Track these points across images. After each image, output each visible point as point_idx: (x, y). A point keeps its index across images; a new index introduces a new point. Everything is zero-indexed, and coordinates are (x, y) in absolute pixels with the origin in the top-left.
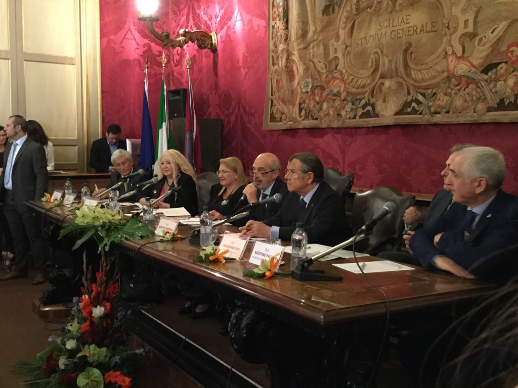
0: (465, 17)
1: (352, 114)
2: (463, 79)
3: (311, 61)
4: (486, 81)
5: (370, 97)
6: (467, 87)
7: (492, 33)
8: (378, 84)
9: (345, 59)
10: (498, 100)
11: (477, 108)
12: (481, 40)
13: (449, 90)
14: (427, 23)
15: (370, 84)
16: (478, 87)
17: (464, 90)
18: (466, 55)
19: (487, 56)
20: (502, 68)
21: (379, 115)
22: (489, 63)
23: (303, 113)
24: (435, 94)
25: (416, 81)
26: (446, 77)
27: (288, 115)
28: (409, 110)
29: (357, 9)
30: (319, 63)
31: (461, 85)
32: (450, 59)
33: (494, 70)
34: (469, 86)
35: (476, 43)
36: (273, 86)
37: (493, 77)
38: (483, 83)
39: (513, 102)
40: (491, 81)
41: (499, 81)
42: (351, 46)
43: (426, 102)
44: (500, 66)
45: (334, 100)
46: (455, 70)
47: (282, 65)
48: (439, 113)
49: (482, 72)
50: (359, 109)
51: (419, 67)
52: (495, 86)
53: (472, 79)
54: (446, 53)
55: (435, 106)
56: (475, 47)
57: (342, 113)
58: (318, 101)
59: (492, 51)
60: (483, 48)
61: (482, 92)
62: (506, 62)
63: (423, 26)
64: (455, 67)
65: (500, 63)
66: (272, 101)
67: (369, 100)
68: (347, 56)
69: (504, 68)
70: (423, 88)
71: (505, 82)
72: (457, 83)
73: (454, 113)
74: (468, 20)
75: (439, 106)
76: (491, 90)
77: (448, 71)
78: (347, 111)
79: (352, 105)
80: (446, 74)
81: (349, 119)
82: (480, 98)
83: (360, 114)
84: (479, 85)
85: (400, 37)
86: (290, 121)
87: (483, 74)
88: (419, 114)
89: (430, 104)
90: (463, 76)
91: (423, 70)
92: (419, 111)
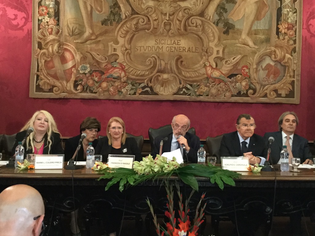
0: (217, 49)
1: (132, 92)
2: (217, 80)
3: (89, 53)
4: (231, 82)
5: (149, 83)
6: (220, 84)
7: (233, 59)
8: (155, 75)
9: (125, 57)
10: (238, 92)
11: (226, 95)
12: (227, 61)
13: (208, 84)
14: (192, 47)
15: (148, 75)
16: (226, 84)
17: (218, 85)
18: (218, 68)
19: (231, 70)
20: (239, 77)
21: (159, 94)
22: (232, 73)
23: (79, 88)
24: (199, 85)
25: (185, 77)
26: (206, 78)
27: (60, 88)
28: (182, 92)
29: (136, 28)
30: (97, 55)
31: (215, 82)
32: (208, 68)
33: (235, 77)
34: (221, 83)
35: (224, 62)
36: (40, 65)
37: (235, 80)
38: (228, 83)
39: (245, 93)
40: (233, 82)
41: (237, 83)
42: (130, 49)
43: (193, 89)
44: (237, 76)
45: (115, 82)
46: (211, 74)
47: (53, 50)
48: (202, 96)
49: (228, 77)
50: (138, 89)
51: (187, 70)
52: (235, 85)
53: (222, 80)
54: (205, 65)
55: (199, 92)
56: (223, 65)
57: (122, 91)
58: (97, 81)
59: (233, 68)
60: (228, 66)
61: (228, 87)
62: (241, 74)
63: (189, 48)
64: (211, 73)
65: (238, 74)
66: (38, 76)
67: (147, 84)
68: (126, 55)
69: (240, 77)
70: (191, 81)
71: (241, 84)
72: (213, 81)
73: (211, 96)
74: (219, 51)
75: (202, 92)
76: (233, 87)
77: (207, 74)
78: (127, 90)
79: (132, 86)
80: (206, 76)
81: (130, 94)
82: (227, 90)
83: (140, 92)
84: (227, 83)
85: (173, 51)
86: (63, 92)
87: (228, 78)
88: (188, 95)
89: (196, 90)
90: (217, 78)
91: (190, 72)
92: (187, 93)
